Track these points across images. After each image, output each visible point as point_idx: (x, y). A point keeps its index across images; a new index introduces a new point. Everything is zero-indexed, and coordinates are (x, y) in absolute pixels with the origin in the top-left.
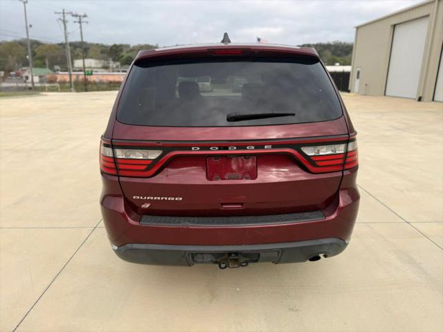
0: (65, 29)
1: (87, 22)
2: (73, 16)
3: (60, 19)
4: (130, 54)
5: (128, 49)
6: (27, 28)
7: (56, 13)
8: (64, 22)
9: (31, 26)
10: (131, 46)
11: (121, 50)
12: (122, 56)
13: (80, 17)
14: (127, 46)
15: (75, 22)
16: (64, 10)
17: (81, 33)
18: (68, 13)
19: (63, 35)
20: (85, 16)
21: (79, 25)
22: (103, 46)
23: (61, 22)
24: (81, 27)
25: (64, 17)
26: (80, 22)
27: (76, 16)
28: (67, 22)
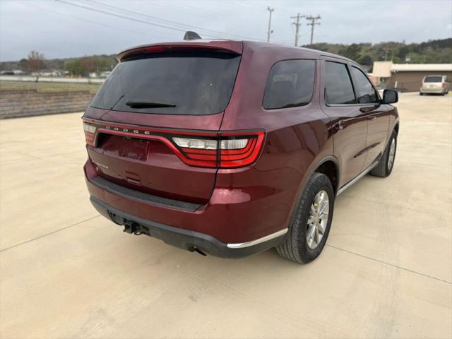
0: (297, 31)
1: (319, 24)
2: (308, 18)
3: (294, 23)
4: (369, 54)
5: (369, 48)
6: (269, 33)
7: (291, 18)
8: (298, 25)
9: (272, 32)
10: (373, 44)
11: (359, 50)
12: (360, 56)
13: (313, 19)
14: (369, 45)
15: (308, 25)
16: (299, 14)
17: (312, 35)
18: (302, 17)
19: (295, 38)
20: (319, 18)
21: (311, 26)
22: (343, 46)
23: (295, 26)
24: (312, 29)
25: (298, 20)
26: (312, 24)
27: (310, 18)
28: (300, 25)
